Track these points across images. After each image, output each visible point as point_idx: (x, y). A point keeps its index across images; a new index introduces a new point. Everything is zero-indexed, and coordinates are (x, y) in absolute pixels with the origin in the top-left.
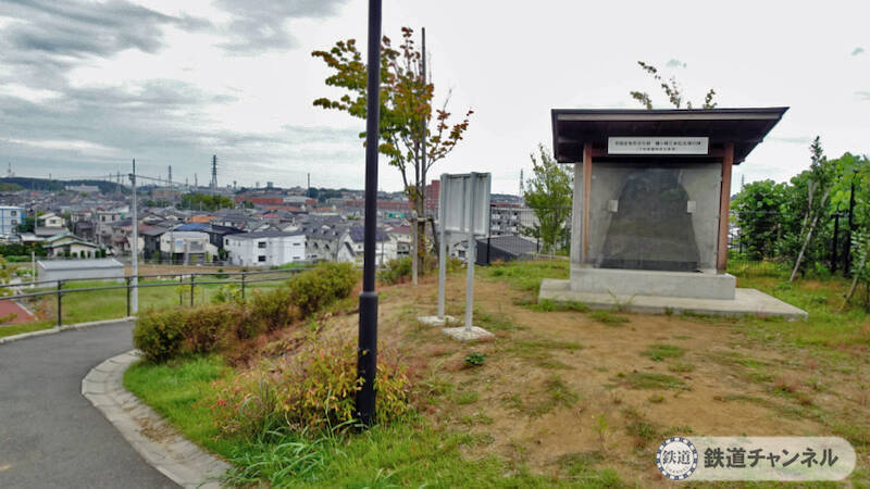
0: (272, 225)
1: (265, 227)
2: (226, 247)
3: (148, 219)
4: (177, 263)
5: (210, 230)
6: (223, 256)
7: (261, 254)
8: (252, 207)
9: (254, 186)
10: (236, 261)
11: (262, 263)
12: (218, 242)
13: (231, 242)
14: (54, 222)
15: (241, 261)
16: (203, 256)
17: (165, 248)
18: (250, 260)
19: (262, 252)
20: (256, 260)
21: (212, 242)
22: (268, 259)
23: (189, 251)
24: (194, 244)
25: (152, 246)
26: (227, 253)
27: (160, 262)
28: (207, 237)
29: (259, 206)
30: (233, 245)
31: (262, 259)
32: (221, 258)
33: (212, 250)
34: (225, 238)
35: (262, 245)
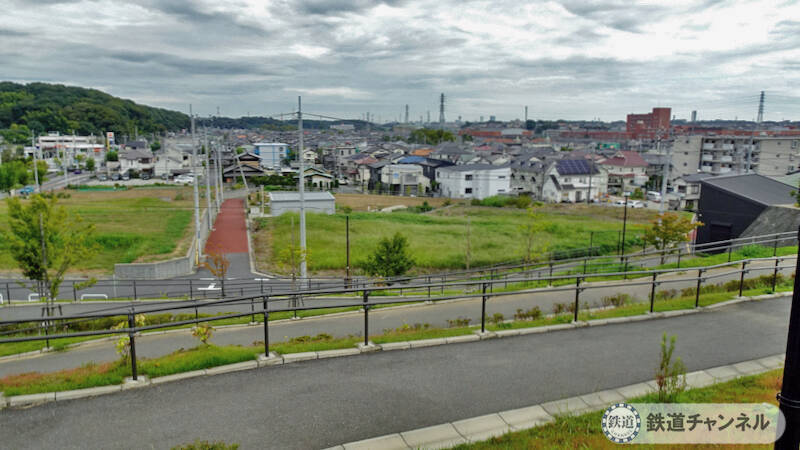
0: (482, 157)
1: (476, 159)
2: (437, 180)
3: (378, 152)
4: (394, 194)
5: (425, 162)
6: (435, 188)
7: (468, 187)
8: (472, 140)
9: (479, 121)
10: (445, 192)
11: (468, 195)
12: (430, 174)
13: (441, 174)
14: (309, 155)
15: (450, 193)
16: (416, 187)
17: (385, 179)
18: (458, 192)
19: (469, 184)
20: (462, 192)
21: (426, 174)
22: (474, 191)
23: (404, 183)
24: (409, 176)
25: (375, 178)
26: (438, 185)
27: (380, 193)
28: (421, 169)
29: (477, 138)
30: (444, 177)
31: (468, 191)
32: (433, 190)
33: (425, 182)
34: (437, 170)
35: (468, 177)
